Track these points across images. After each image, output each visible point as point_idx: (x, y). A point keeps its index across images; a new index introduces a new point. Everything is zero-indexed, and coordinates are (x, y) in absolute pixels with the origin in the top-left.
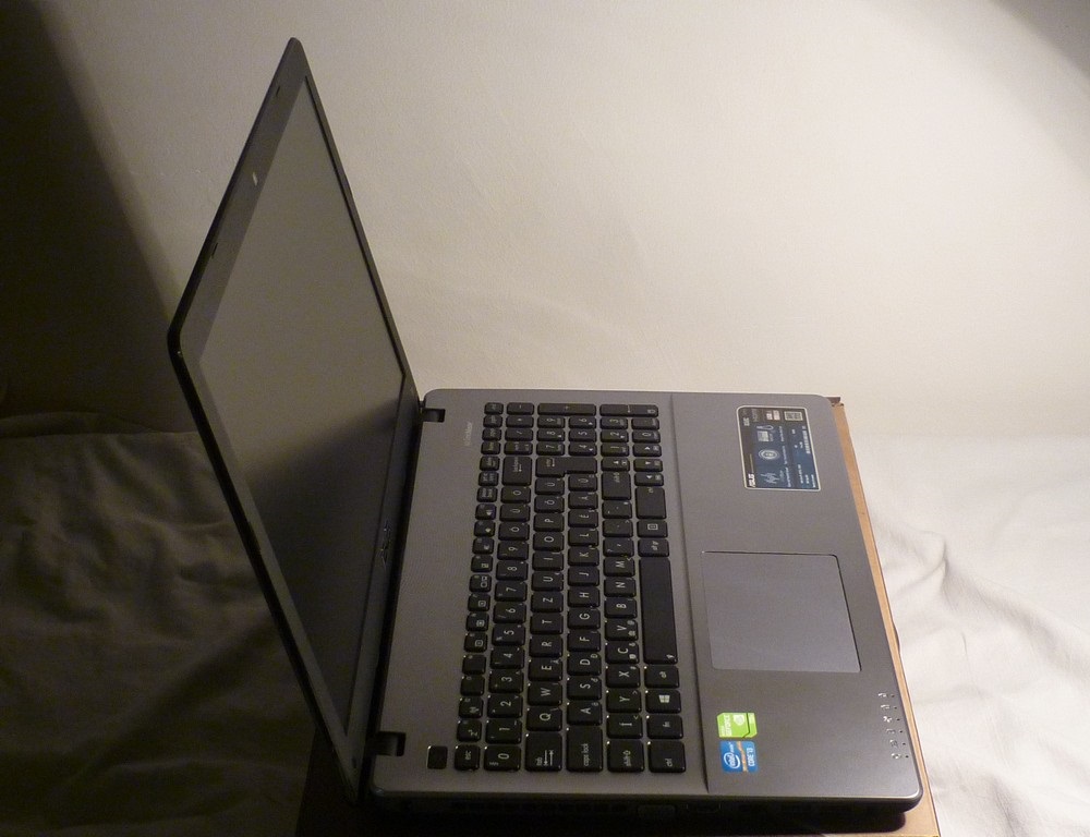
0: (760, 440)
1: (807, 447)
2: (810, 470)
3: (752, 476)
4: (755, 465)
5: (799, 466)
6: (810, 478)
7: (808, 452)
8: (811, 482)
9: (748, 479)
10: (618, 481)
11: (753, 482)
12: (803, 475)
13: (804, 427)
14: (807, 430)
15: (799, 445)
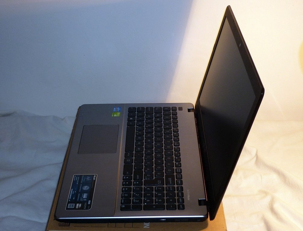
0: (87, 194)
1: (72, 192)
2: (75, 182)
3: (94, 179)
4: (92, 183)
5: (77, 184)
6: (75, 179)
7: (72, 189)
8: (76, 178)
9: (96, 178)
10: (138, 176)
11: (95, 177)
12: (77, 180)
13: (70, 200)
14: (69, 199)
15: (74, 192)
